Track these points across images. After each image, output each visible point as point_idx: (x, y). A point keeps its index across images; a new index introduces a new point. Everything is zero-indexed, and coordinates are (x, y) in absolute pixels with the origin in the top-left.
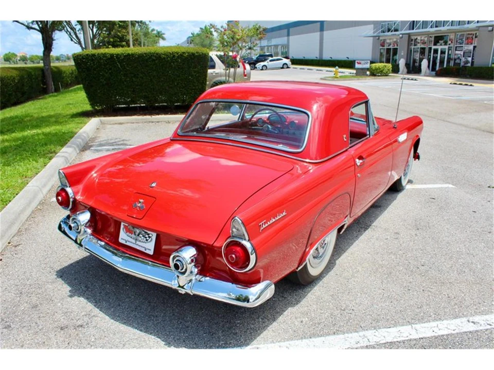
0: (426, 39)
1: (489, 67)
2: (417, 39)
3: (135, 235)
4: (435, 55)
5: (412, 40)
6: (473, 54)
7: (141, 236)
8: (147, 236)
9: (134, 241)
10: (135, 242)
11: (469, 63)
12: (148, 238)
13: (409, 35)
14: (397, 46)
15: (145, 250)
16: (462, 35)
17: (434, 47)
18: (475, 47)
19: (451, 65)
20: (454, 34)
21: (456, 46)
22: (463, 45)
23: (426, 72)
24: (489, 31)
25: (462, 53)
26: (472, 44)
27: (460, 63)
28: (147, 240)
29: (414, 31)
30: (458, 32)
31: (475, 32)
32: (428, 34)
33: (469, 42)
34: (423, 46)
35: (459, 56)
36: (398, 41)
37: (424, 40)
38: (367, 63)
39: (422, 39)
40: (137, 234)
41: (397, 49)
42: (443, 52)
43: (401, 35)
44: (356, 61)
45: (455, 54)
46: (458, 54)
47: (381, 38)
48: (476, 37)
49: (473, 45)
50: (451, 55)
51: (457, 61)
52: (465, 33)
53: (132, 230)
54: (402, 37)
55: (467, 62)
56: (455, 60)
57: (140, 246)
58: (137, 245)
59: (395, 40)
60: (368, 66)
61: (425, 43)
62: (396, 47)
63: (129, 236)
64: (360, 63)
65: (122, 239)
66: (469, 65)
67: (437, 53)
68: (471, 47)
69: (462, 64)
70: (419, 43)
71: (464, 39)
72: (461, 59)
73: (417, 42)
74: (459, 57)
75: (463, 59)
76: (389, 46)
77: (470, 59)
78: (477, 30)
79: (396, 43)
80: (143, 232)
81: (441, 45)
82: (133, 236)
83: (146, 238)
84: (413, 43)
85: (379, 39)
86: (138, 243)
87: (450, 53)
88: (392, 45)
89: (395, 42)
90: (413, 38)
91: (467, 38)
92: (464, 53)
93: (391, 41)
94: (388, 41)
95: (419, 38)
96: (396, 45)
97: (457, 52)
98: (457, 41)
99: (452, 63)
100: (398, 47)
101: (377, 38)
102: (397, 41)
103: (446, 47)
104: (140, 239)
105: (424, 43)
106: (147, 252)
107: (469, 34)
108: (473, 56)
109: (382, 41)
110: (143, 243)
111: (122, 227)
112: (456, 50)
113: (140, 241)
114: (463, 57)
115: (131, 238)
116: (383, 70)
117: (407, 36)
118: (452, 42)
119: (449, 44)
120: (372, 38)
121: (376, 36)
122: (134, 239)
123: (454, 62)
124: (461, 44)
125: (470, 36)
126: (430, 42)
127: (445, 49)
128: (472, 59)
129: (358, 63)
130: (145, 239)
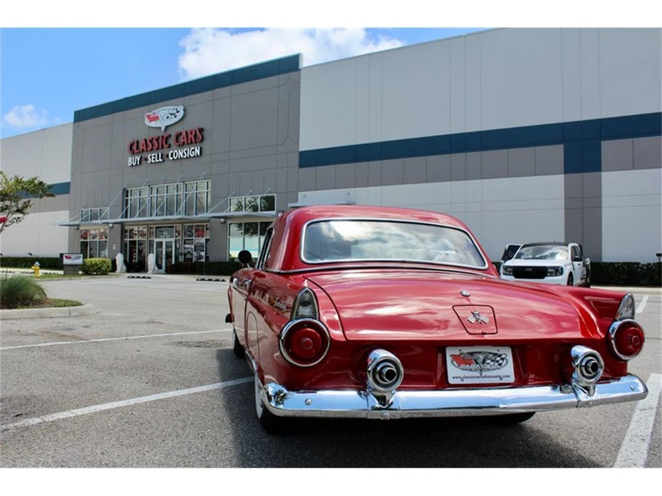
0: (145, 230)
1: (227, 262)
2: (132, 229)
3: (477, 363)
4: (159, 250)
5: (126, 231)
6: (206, 248)
7: (489, 361)
8: (498, 359)
9: (477, 374)
10: (479, 375)
11: (203, 257)
12: (501, 362)
13: (122, 224)
14: (106, 238)
15: (501, 379)
16: (189, 227)
17: (156, 240)
18: (207, 240)
19: (180, 260)
20: (181, 225)
21: (184, 238)
22: (194, 238)
23: (154, 270)
24: (221, 223)
25: (193, 247)
26: (203, 236)
27: (192, 259)
28: (500, 364)
29: (128, 219)
30: (185, 223)
31: (205, 224)
32: (148, 225)
33: (200, 234)
34: (141, 239)
35: (190, 250)
36: (107, 232)
37: (142, 231)
38: (79, 258)
39: (140, 230)
40: (480, 361)
41: (106, 242)
42: (168, 245)
43: (111, 225)
44: (64, 255)
45: (185, 248)
46: (188, 248)
47: (81, 228)
48: (207, 229)
49: (205, 238)
50: (179, 248)
51: (188, 256)
52: (194, 224)
53: (470, 357)
54: (113, 227)
55: (200, 257)
56: (185, 255)
57: (489, 377)
58: (485, 377)
59: (102, 231)
60: (80, 261)
61: (145, 235)
62: (104, 239)
63: (466, 370)
64: (70, 258)
65: (454, 378)
66: (203, 260)
67: (162, 247)
68: (203, 240)
69: (194, 260)
70: (136, 234)
71: (194, 231)
72: (192, 254)
73: (133, 234)
74: (189, 252)
75: (195, 254)
76: (93, 238)
77: (203, 254)
78: (208, 221)
79: (103, 235)
80: (491, 355)
81: (165, 237)
82: (474, 366)
83: (498, 361)
84: (128, 234)
85: (78, 229)
86: (484, 374)
87: (178, 246)
88: (98, 237)
89: (102, 233)
90: (127, 228)
91: (197, 230)
92: (195, 247)
93: (97, 231)
94: (92, 232)
95: (136, 228)
96: (104, 237)
97: (186, 246)
98: (185, 233)
99: (181, 259)
100: (107, 240)
101: (76, 227)
102: (105, 232)
103: (173, 240)
104: (488, 367)
105: (143, 235)
106: (505, 381)
107: (198, 226)
108: (206, 250)
109: (83, 232)
110: (493, 371)
111: (449, 359)
112: (185, 243)
113: (489, 370)
114: (195, 251)
115: (471, 370)
116: (102, 267)
117: (120, 226)
118: (179, 234)
119: (176, 237)
120: (67, 227)
121: (74, 225)
122: (476, 370)
123: (185, 257)
124: (190, 236)
125: (201, 228)
126: (150, 234)
127: (171, 242)
128: (206, 254)
129: (67, 258)
130: (496, 364)
